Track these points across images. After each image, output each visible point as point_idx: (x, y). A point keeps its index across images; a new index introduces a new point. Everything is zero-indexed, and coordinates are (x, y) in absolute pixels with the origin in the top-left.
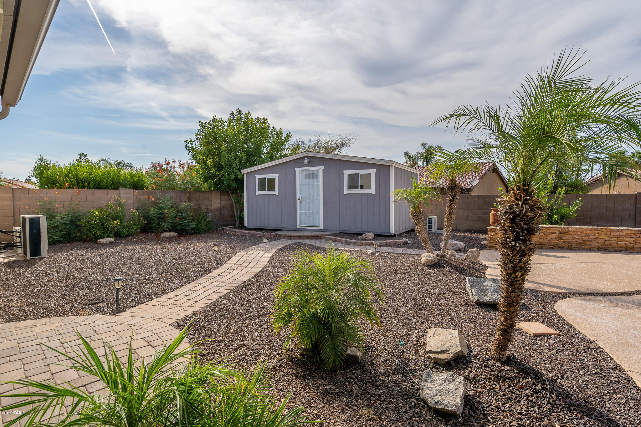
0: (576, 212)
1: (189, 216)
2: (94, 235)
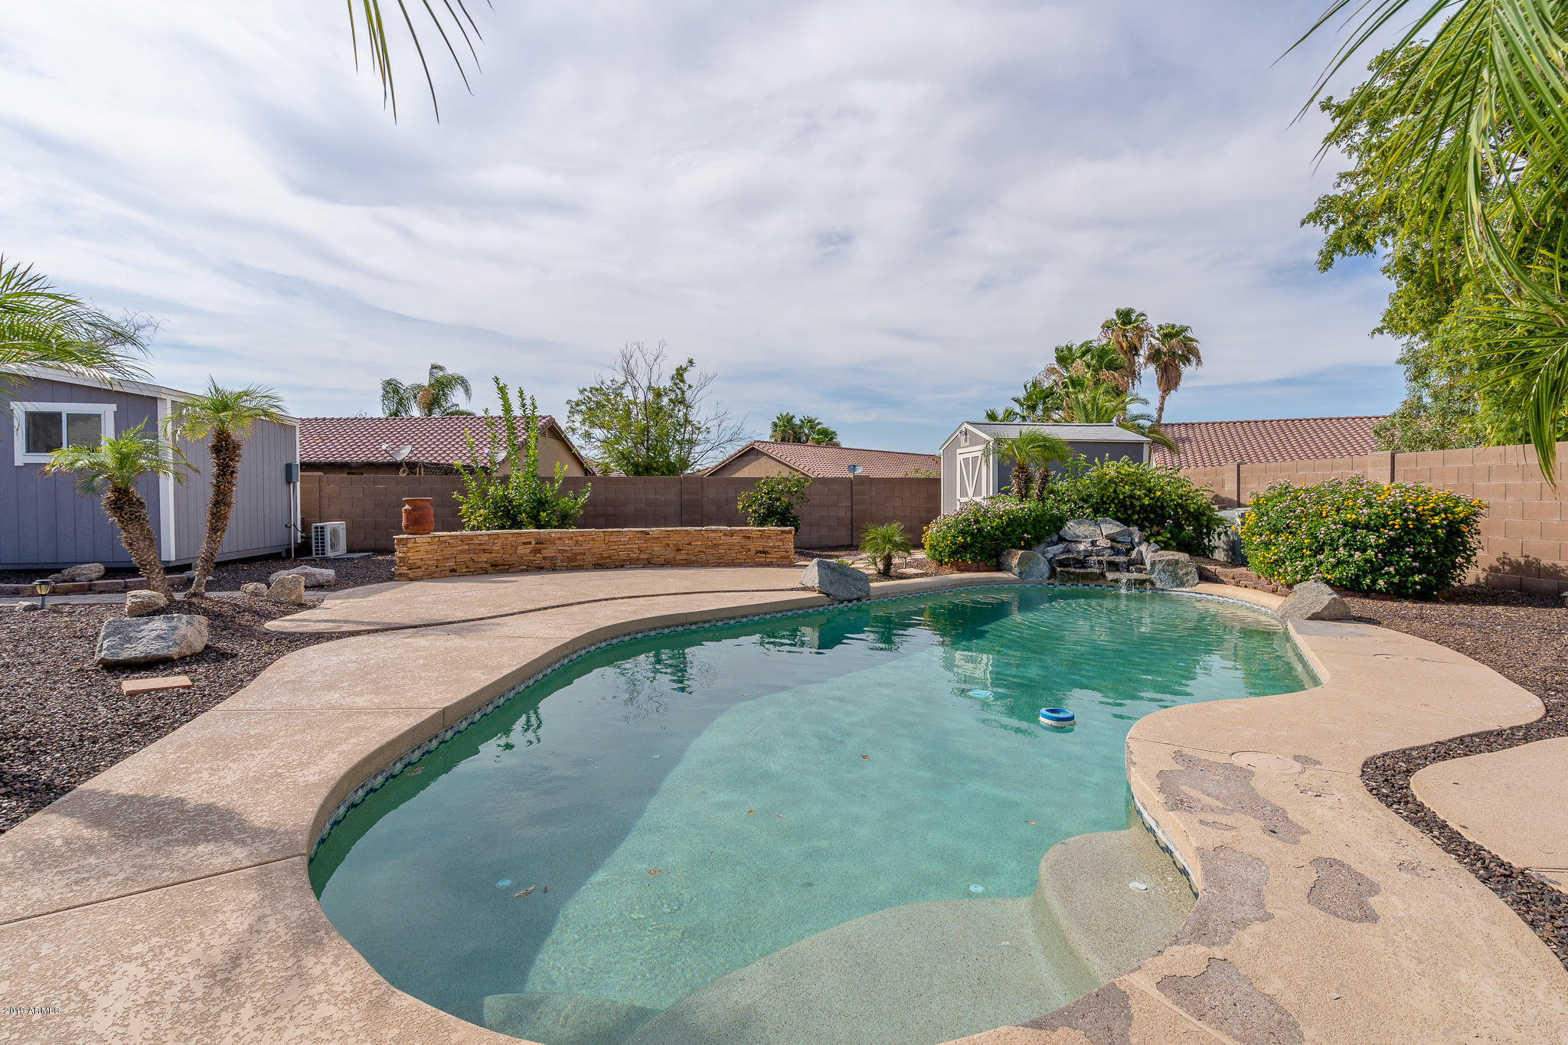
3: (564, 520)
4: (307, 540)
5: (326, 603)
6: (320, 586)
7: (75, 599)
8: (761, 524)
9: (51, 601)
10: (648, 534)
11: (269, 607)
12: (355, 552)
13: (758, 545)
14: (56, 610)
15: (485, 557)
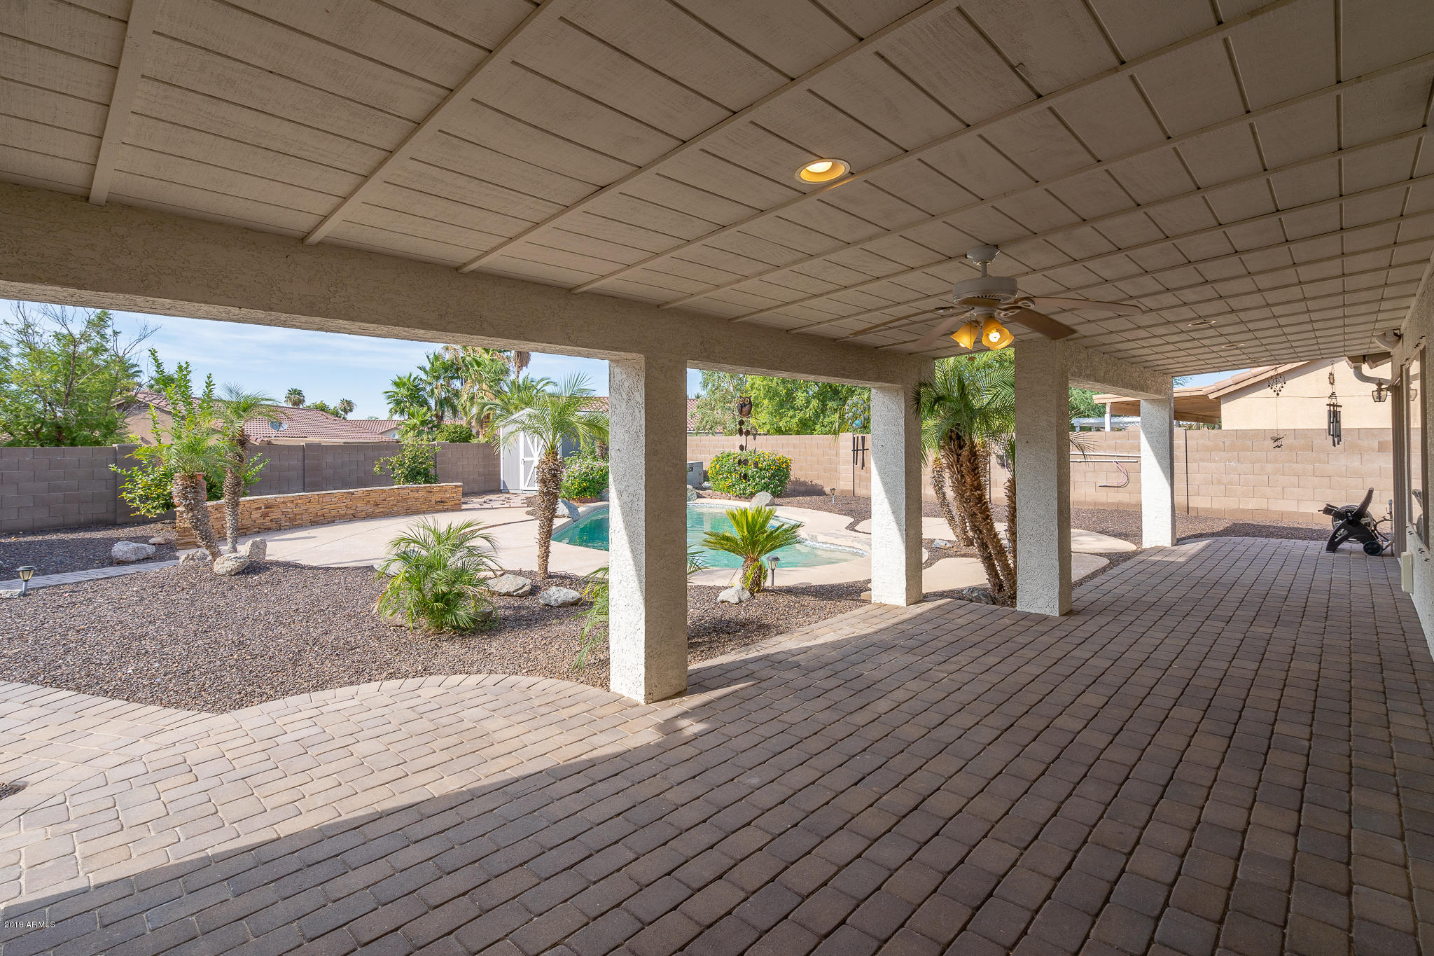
10: (353, 494)
13: (438, 497)
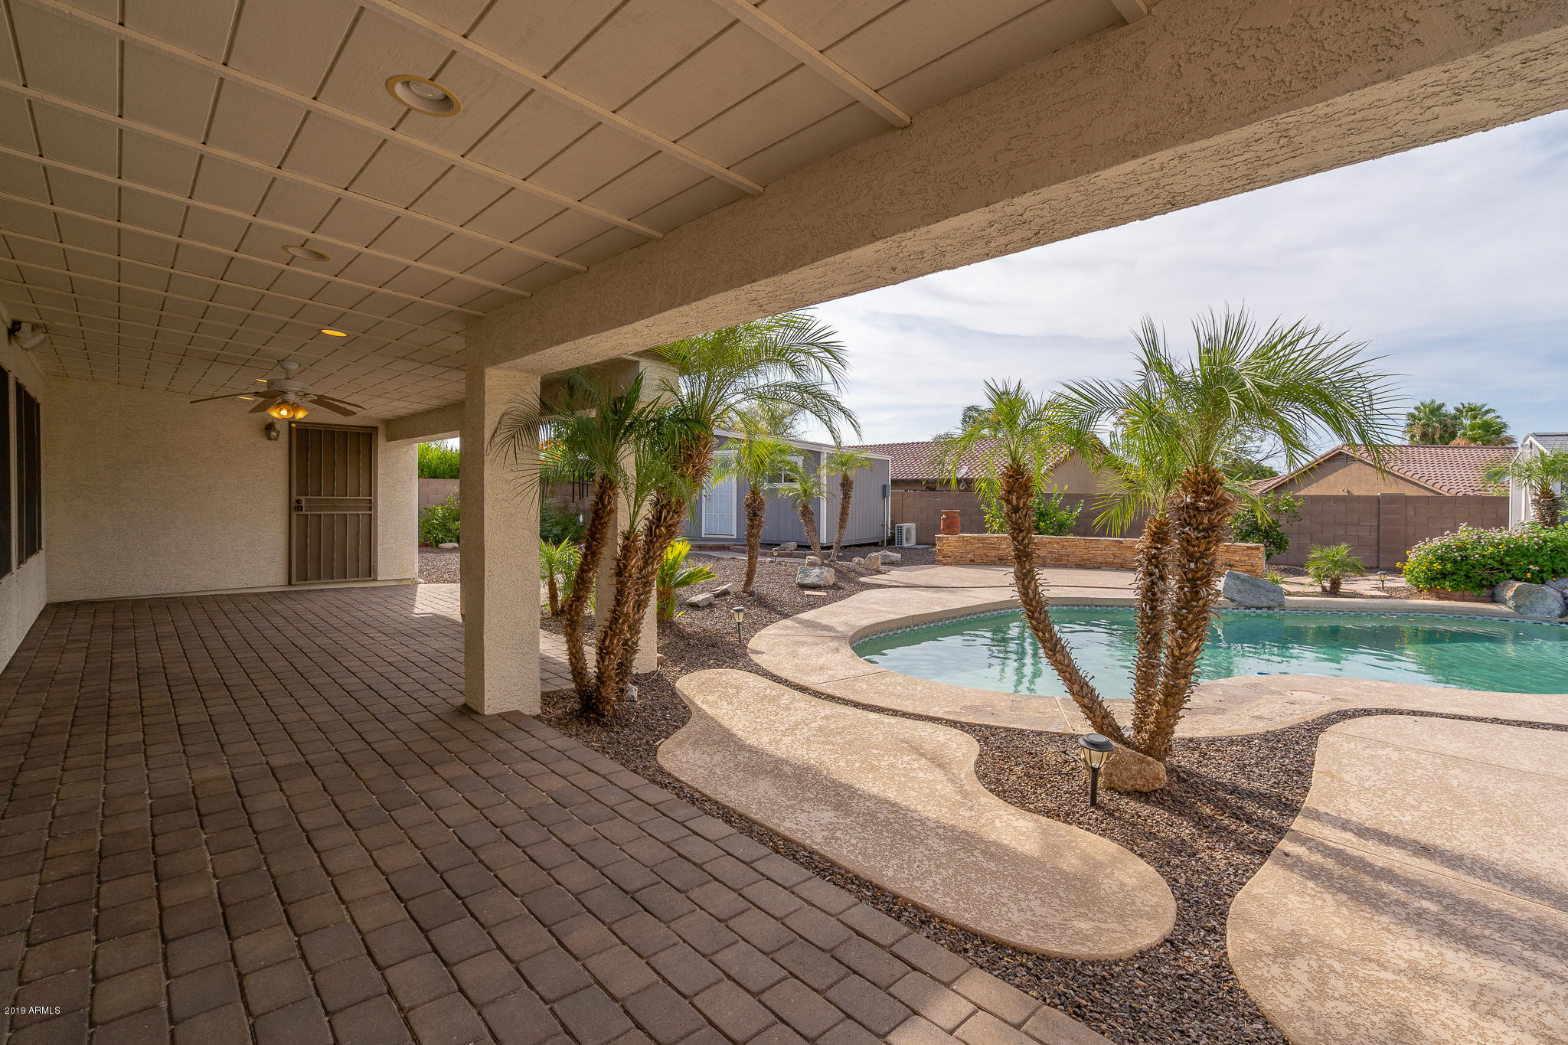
0: (1077, 519)
1: (551, 518)
2: (435, 538)
3: (1061, 529)
4: (893, 537)
5: (892, 573)
6: (892, 564)
7: (786, 560)
8: (1243, 540)
9: (778, 559)
11: (863, 571)
12: (922, 544)
14: (780, 563)
15: (994, 553)
